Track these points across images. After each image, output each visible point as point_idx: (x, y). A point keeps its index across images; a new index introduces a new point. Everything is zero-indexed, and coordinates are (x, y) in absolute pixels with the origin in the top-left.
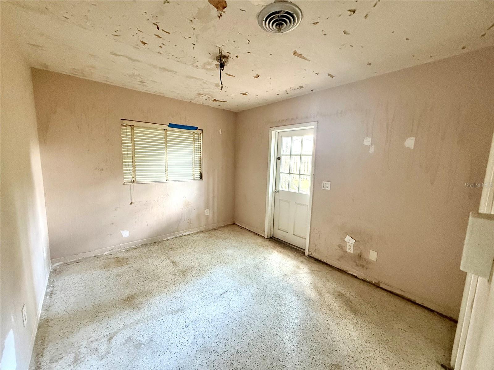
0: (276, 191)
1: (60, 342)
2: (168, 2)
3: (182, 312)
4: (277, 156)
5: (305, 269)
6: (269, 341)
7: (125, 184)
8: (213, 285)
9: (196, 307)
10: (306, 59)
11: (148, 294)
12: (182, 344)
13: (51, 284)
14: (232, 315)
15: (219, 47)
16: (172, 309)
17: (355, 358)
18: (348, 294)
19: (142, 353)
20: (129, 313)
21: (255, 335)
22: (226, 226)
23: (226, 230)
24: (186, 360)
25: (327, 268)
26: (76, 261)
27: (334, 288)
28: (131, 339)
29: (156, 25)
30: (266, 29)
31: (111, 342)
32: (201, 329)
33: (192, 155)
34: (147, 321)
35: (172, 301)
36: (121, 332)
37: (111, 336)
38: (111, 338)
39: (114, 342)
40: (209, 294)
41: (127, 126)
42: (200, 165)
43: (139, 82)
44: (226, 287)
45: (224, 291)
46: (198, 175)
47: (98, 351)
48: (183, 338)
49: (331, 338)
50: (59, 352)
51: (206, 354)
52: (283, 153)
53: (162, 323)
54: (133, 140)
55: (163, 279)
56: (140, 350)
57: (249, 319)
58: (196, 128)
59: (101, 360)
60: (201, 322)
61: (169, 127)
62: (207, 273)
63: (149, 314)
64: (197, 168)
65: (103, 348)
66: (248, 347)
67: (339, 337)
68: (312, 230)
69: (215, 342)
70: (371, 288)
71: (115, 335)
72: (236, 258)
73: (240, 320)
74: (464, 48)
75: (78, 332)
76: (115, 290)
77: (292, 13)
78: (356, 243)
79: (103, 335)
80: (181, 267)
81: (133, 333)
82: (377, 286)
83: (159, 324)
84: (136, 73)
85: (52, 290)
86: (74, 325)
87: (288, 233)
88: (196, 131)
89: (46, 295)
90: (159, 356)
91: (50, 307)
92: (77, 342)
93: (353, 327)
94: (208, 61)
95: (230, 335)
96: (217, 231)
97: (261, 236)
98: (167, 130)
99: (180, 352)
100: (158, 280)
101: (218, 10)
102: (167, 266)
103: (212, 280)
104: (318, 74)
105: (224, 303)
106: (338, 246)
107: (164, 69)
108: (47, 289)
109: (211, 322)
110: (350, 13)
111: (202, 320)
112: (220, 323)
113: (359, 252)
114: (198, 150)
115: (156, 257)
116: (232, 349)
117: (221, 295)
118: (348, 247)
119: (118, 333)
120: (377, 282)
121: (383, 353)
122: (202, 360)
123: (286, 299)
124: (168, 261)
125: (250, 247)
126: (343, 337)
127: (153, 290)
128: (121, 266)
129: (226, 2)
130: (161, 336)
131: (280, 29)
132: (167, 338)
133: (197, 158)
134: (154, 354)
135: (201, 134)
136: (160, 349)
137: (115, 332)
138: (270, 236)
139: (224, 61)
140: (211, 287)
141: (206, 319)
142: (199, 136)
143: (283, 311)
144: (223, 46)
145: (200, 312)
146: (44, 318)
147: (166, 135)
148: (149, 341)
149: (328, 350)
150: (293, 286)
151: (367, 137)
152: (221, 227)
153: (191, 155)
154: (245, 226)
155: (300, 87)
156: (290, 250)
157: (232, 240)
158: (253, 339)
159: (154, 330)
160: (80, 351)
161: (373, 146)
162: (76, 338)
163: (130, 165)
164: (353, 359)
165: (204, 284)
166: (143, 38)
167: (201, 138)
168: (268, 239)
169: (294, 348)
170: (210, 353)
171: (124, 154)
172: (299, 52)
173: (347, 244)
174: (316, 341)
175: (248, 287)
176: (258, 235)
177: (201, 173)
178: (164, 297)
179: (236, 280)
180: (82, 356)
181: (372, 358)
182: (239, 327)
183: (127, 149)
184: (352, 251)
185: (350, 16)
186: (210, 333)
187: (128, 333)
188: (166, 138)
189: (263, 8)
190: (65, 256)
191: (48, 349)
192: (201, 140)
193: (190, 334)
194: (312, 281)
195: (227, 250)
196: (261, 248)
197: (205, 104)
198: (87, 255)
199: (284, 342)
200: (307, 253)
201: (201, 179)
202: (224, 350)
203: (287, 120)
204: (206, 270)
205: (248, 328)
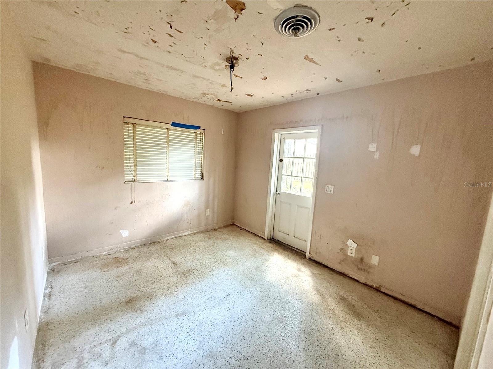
0: (277, 193)
1: (61, 346)
2: (185, 2)
3: (186, 316)
4: (279, 158)
5: (306, 272)
6: (275, 346)
7: (126, 182)
8: (216, 287)
9: (199, 310)
10: (317, 64)
11: (150, 296)
12: (188, 349)
13: (49, 285)
14: (236, 318)
15: (231, 49)
16: (176, 313)
17: (361, 363)
18: (350, 298)
19: (147, 358)
20: (132, 316)
21: (260, 339)
22: (226, 227)
23: (226, 231)
24: (193, 366)
25: (328, 271)
26: (74, 261)
27: (336, 292)
28: (136, 343)
29: (169, 23)
30: (282, 33)
31: (115, 347)
32: (206, 333)
33: (194, 155)
34: (151, 324)
35: (175, 304)
36: (125, 336)
37: (114, 340)
38: (114, 342)
39: (117, 347)
40: (213, 297)
41: (129, 124)
42: (201, 165)
43: (144, 79)
44: (229, 290)
45: (227, 294)
46: (199, 175)
47: (102, 356)
48: (189, 343)
49: (337, 343)
50: (62, 357)
51: (213, 360)
52: (285, 155)
53: (166, 327)
54: (135, 138)
55: (165, 281)
56: (145, 355)
57: (254, 323)
58: (199, 128)
59: (106, 366)
60: (205, 326)
61: (172, 126)
62: (209, 275)
63: (152, 317)
64: (199, 168)
65: (107, 353)
66: (254, 352)
67: (345, 342)
68: (314, 233)
69: (221, 347)
70: (373, 292)
71: (118, 340)
72: (237, 260)
73: (245, 324)
74: (473, 59)
75: (80, 336)
76: (116, 291)
77: (310, 18)
78: (358, 247)
79: (106, 339)
80: (182, 269)
81: (137, 337)
82: (377, 290)
83: (163, 328)
84: (142, 71)
85: (51, 291)
86: (75, 328)
87: (288, 235)
88: (198, 131)
89: (44, 296)
90: (165, 361)
91: (49, 309)
92: (79, 347)
93: (357, 331)
94: (218, 62)
95: (236, 340)
96: (217, 232)
97: (261, 237)
98: (169, 128)
99: (186, 357)
100: (160, 282)
101: (235, 12)
102: (168, 267)
103: (215, 282)
104: (326, 79)
105: (228, 306)
106: (340, 250)
107: (172, 68)
108: (45, 290)
109: (216, 326)
110: (368, 21)
111: (206, 324)
112: (225, 327)
113: (360, 256)
114: (200, 150)
115: (156, 258)
116: (238, 354)
117: (224, 297)
118: (350, 251)
119: (122, 338)
120: (378, 286)
121: (388, 359)
122: (209, 366)
123: (290, 302)
124: (169, 262)
125: (251, 249)
126: (348, 342)
127: (155, 292)
128: (121, 267)
129: (245, 4)
130: (165, 340)
131: (297, 33)
132: (172, 342)
133: (199, 157)
134: (160, 359)
135: (203, 133)
136: (165, 354)
137: (118, 336)
138: (270, 237)
139: (234, 62)
140: (214, 289)
141: (211, 323)
142: (202, 136)
143: (287, 316)
144: (235, 47)
145: (204, 315)
146: (43, 320)
147: (168, 134)
148: (153, 345)
149: (334, 356)
150: (295, 289)
151: (372, 142)
152: (221, 228)
153: (192, 155)
154: (245, 227)
155: (307, 90)
156: (291, 252)
157: (232, 241)
158: (260, 344)
159: (158, 334)
160: (83, 356)
161: (378, 152)
162: (78, 342)
163: (132, 163)
164: (359, 365)
165: (206, 286)
166: (154, 36)
167: (203, 138)
168: (268, 241)
169: (301, 353)
170: (216, 358)
171: (126, 152)
172: (311, 56)
173: (348, 248)
174: (322, 347)
175: (251, 290)
176: (258, 236)
177: (202, 173)
178: (167, 299)
179: (239, 282)
180: (85, 361)
181: (377, 364)
182: (244, 332)
183: (129, 147)
184: (354, 254)
185: (367, 24)
186: (215, 337)
187: (132, 336)
188: (168, 137)
189: (281, 11)
190: (63, 255)
191: (49, 353)
192: (203, 139)
193: (195, 339)
194: (314, 284)
195: (227, 251)
196: (262, 250)
197: (208, 104)
198: (85, 254)
199: (290, 347)
200: (308, 256)
201: (202, 179)
202: (231, 355)
203: (290, 122)
204: (208, 272)
205: (253, 333)
